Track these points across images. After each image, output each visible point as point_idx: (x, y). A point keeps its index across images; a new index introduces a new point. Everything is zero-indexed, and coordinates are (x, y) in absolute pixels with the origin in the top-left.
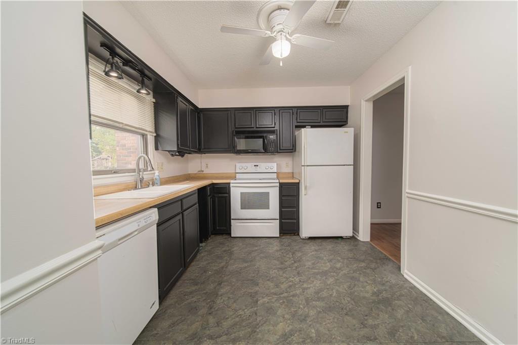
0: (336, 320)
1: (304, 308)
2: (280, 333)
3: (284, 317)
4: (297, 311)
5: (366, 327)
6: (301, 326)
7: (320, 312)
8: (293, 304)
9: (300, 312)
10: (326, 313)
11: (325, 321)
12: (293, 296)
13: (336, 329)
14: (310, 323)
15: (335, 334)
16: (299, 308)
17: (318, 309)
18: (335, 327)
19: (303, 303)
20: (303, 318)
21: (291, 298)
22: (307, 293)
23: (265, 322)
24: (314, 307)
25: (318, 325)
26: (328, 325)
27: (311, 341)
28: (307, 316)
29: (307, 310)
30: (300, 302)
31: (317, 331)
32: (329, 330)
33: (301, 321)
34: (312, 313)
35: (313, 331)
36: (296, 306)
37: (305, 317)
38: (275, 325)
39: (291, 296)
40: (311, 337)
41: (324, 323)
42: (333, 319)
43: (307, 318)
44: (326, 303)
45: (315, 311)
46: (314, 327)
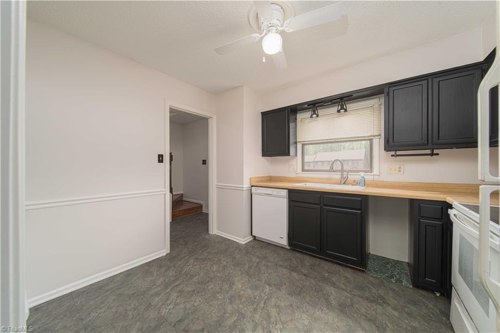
0: (209, 316)
1: (238, 307)
2: (236, 283)
3: (243, 290)
4: (241, 300)
5: (183, 330)
6: (229, 294)
7: (225, 313)
8: (249, 303)
9: (238, 301)
10: (220, 316)
11: (217, 309)
12: (255, 310)
13: (206, 310)
14: (225, 300)
15: (206, 305)
16: (241, 303)
17: (228, 315)
18: (208, 311)
19: (243, 310)
20: (233, 299)
21: (255, 306)
22: (249, 322)
23: (249, 281)
24: (232, 314)
25: (219, 303)
26: (213, 308)
27: (217, 292)
28: (231, 303)
29: (235, 306)
30: (245, 309)
31: (218, 299)
32: (211, 305)
33: (232, 297)
34: (229, 308)
35: (220, 297)
36: (244, 303)
37: (231, 301)
38: (242, 284)
39: (257, 307)
40: (219, 293)
41: (216, 307)
42: (212, 316)
43: (229, 301)
44: (226, 327)
45: (229, 311)
46: (221, 299)
